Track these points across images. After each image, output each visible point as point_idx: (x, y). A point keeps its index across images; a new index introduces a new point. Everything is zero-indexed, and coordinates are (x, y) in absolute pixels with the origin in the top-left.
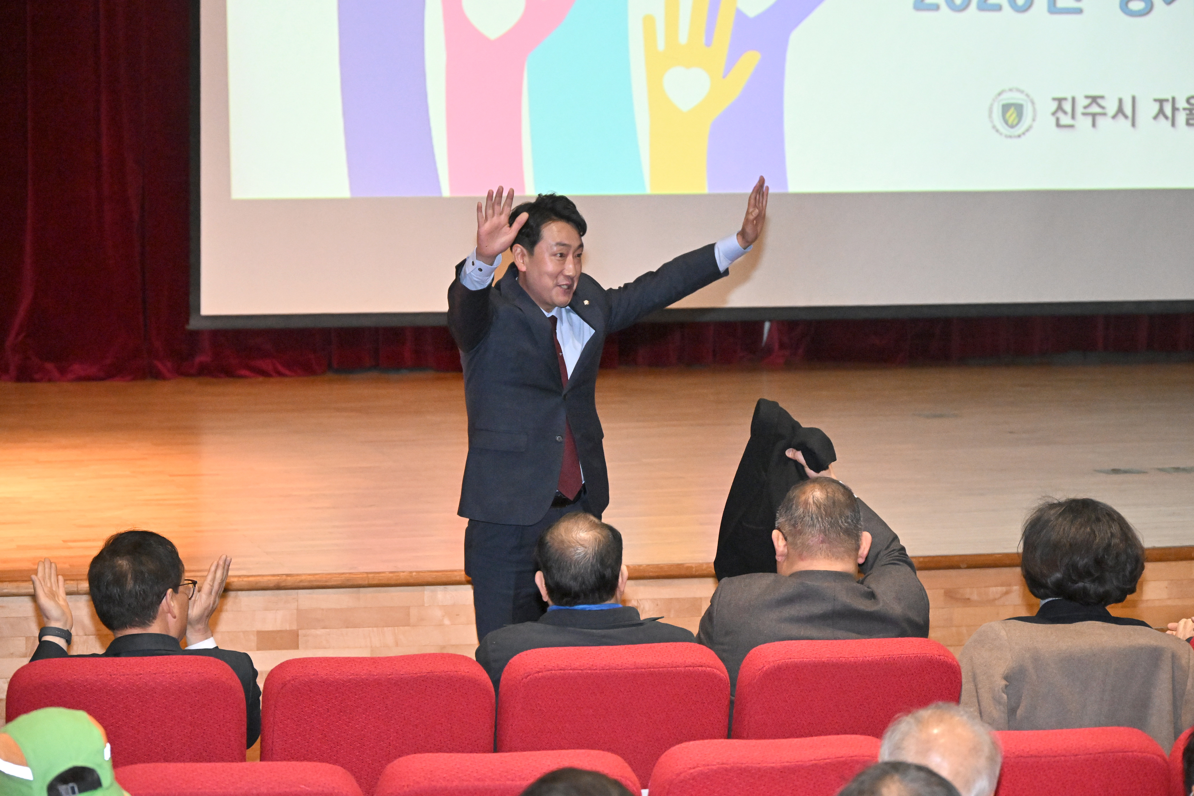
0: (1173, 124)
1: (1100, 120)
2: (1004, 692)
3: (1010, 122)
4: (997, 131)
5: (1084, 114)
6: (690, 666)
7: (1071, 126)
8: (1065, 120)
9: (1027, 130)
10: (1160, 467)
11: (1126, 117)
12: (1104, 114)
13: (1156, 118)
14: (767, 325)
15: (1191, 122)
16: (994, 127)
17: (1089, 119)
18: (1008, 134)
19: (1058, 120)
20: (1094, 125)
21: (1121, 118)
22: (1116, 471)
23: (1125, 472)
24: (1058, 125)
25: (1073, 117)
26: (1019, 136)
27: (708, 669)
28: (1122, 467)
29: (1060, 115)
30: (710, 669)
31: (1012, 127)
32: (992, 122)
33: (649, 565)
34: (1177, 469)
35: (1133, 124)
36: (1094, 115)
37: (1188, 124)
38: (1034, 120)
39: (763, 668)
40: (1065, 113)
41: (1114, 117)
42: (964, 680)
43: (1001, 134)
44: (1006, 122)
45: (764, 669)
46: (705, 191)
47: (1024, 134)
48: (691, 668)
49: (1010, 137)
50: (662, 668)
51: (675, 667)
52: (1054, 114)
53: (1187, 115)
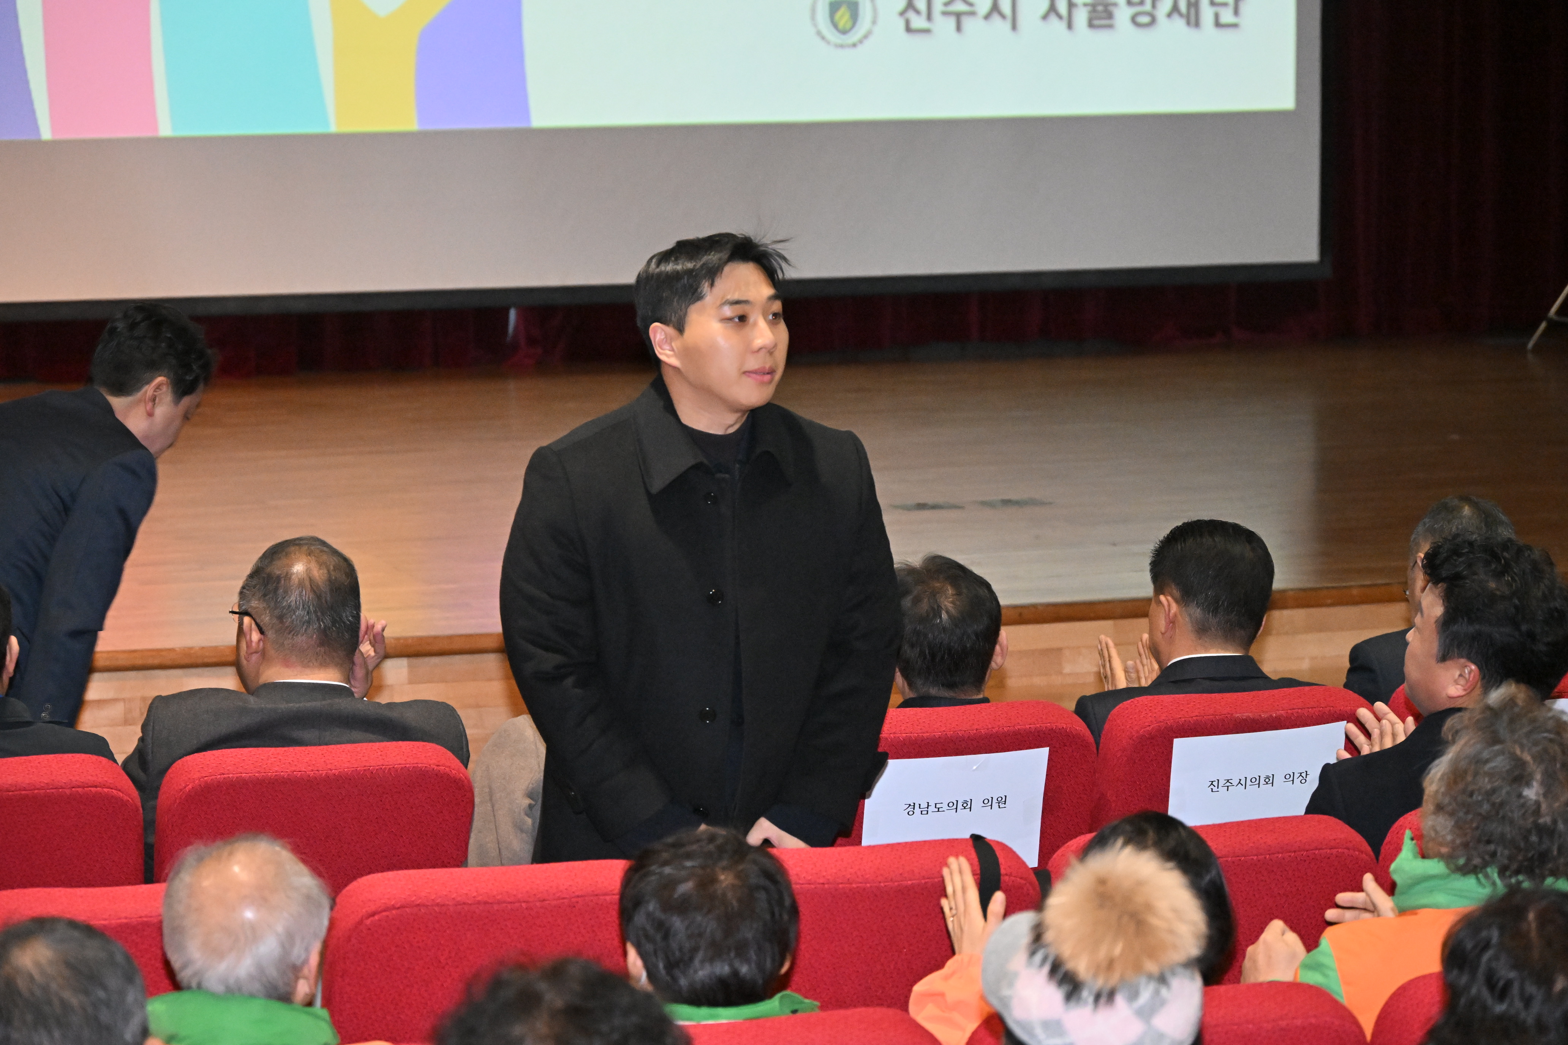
0: (1070, 26)
1: (967, 22)
2: (527, 815)
3: (841, 25)
4: (823, 38)
5: (945, 13)
7: (927, 31)
8: (918, 22)
9: (866, 37)
10: (981, 499)
11: (1003, 16)
12: (973, 14)
13: (1045, 17)
14: (513, 314)
15: (1096, 22)
16: (819, 33)
17: (952, 22)
18: (839, 41)
19: (907, 22)
20: (959, 28)
21: (996, 18)
22: (921, 506)
23: (934, 507)
24: (908, 29)
25: (929, 17)
26: (854, 45)
27: (106, 790)
28: (930, 501)
29: (911, 15)
30: (108, 789)
31: (844, 32)
32: (815, 25)
34: (1007, 502)
35: (1014, 27)
36: (958, 16)
37: (1091, 25)
38: (874, 22)
40: (918, 12)
41: (987, 17)
42: (477, 800)
43: (828, 42)
44: (835, 25)
46: (414, 127)
47: (861, 42)
48: (80, 790)
49: (842, 46)
52: (902, 14)
53: (1090, 12)
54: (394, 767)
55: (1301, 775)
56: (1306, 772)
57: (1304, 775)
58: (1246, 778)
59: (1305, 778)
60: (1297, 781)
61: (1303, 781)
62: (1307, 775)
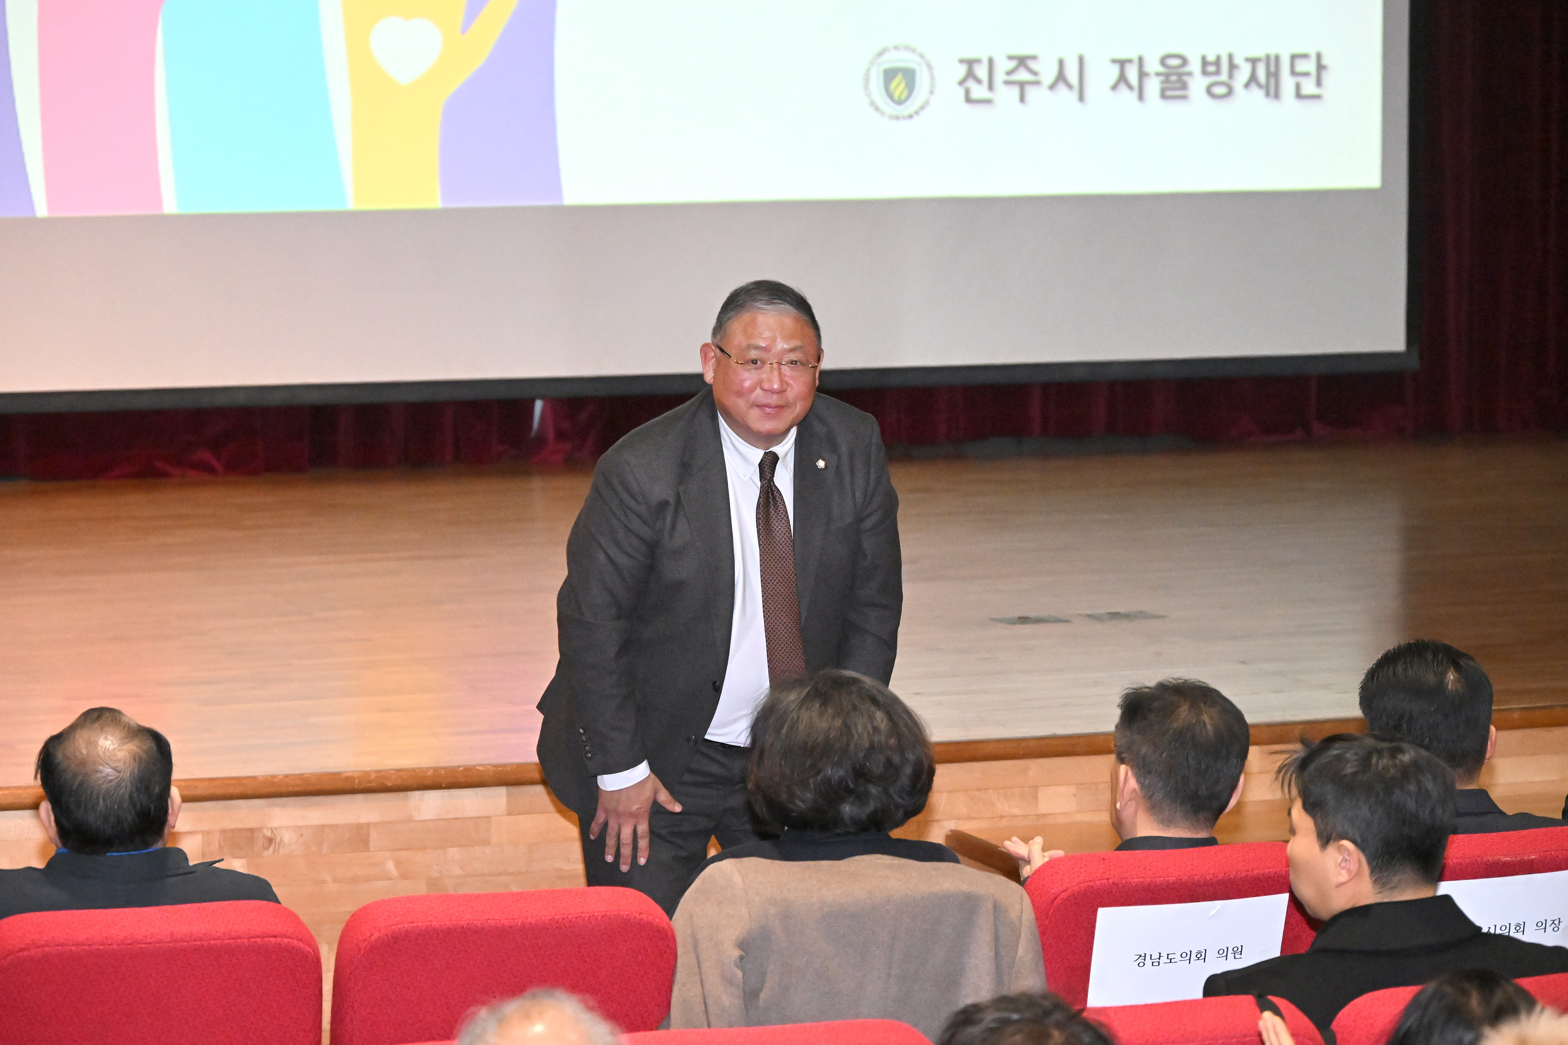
0: (1141, 97)
1: (1032, 93)
2: (737, 967)
3: (896, 96)
4: (877, 109)
5: (1007, 83)
6: (258, 937)
7: (988, 102)
8: (979, 92)
9: (922, 108)
10: (1089, 612)
11: (1070, 86)
12: (1037, 83)
13: (1114, 87)
14: (539, 405)
15: (1169, 93)
16: (872, 103)
17: (1015, 91)
18: (894, 113)
19: (967, 92)
20: (1022, 99)
21: (1062, 88)
22: (1024, 620)
23: (1038, 621)
24: (968, 100)
25: (991, 87)
26: (911, 117)
27: (286, 940)
28: (1032, 614)
29: (971, 84)
30: (288, 940)
31: (899, 103)
32: (869, 95)
33: (287, 776)
34: (1115, 616)
35: (1081, 98)
36: (1022, 85)
37: (1163, 96)
38: (932, 92)
39: (370, 937)
40: (979, 81)
41: (1052, 87)
42: (680, 951)
43: (883, 114)
44: (890, 96)
45: (373, 938)
46: (437, 203)
47: (917, 113)
48: (258, 940)
49: (897, 118)
50: (214, 939)
51: (233, 939)
52: (961, 83)
53: (1162, 82)
54: (593, 915)
55: (1553, 923)
56: (1559, 919)
57: (1557, 922)
58: (1495, 926)
59: (1557, 926)
60: (1549, 929)
61: (1556, 929)
62: (1559, 922)
